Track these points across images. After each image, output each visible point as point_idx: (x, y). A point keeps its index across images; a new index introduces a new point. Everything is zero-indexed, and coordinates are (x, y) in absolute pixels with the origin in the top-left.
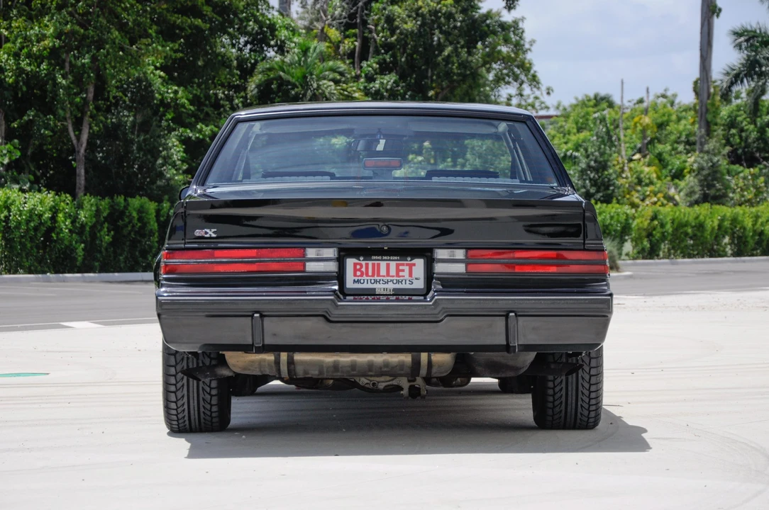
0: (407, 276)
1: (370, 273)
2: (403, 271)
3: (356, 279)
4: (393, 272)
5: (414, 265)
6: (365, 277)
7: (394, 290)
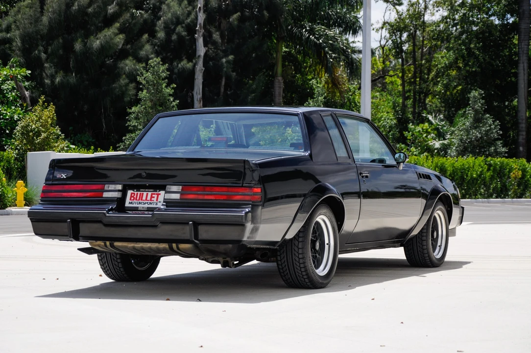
0: (155, 201)
1: (138, 199)
2: (154, 197)
3: (131, 201)
4: (149, 198)
5: (160, 194)
6: (135, 201)
7: (148, 208)
